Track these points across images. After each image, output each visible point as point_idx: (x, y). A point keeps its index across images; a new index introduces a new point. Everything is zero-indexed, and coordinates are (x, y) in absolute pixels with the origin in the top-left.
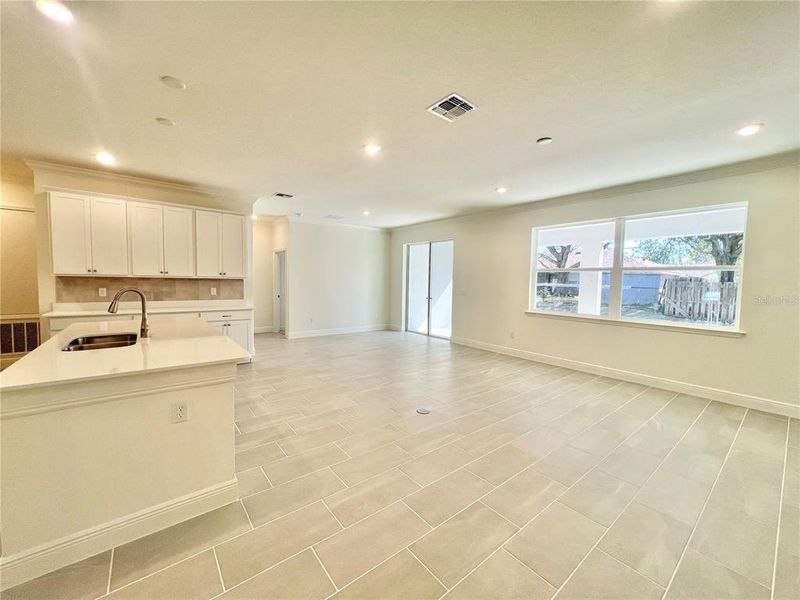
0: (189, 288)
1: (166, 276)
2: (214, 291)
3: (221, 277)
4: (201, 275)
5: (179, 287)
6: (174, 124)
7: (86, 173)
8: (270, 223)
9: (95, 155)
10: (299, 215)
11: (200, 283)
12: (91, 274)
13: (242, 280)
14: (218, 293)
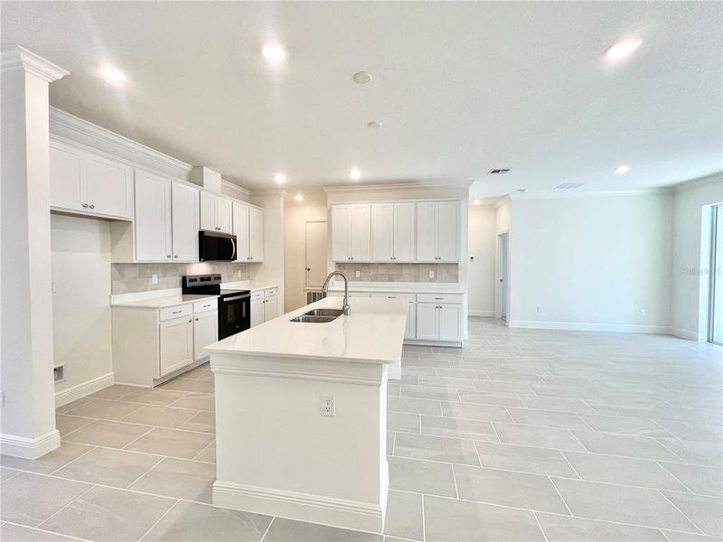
0: (412, 271)
1: (395, 261)
2: (432, 274)
3: (436, 261)
4: (420, 260)
5: (406, 271)
6: (381, 124)
7: (345, 189)
8: (492, 206)
9: (349, 173)
10: (522, 190)
11: (420, 266)
12: (351, 261)
13: (457, 264)
14: (435, 276)
